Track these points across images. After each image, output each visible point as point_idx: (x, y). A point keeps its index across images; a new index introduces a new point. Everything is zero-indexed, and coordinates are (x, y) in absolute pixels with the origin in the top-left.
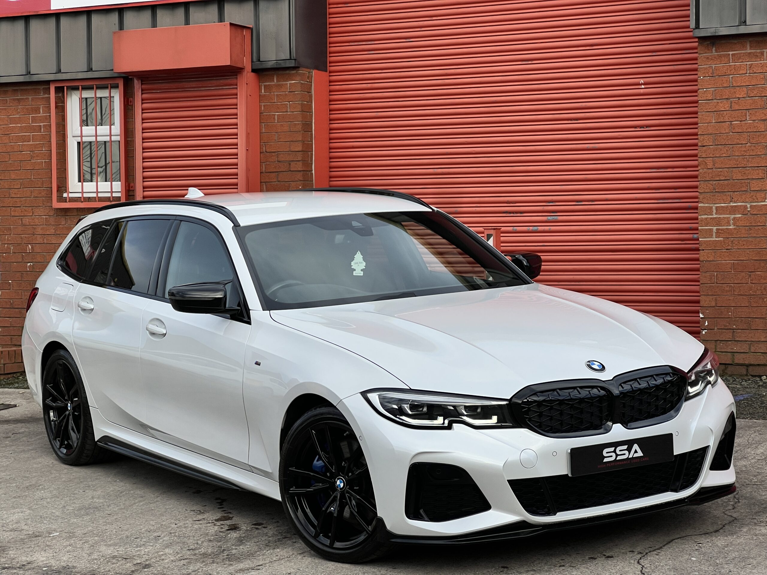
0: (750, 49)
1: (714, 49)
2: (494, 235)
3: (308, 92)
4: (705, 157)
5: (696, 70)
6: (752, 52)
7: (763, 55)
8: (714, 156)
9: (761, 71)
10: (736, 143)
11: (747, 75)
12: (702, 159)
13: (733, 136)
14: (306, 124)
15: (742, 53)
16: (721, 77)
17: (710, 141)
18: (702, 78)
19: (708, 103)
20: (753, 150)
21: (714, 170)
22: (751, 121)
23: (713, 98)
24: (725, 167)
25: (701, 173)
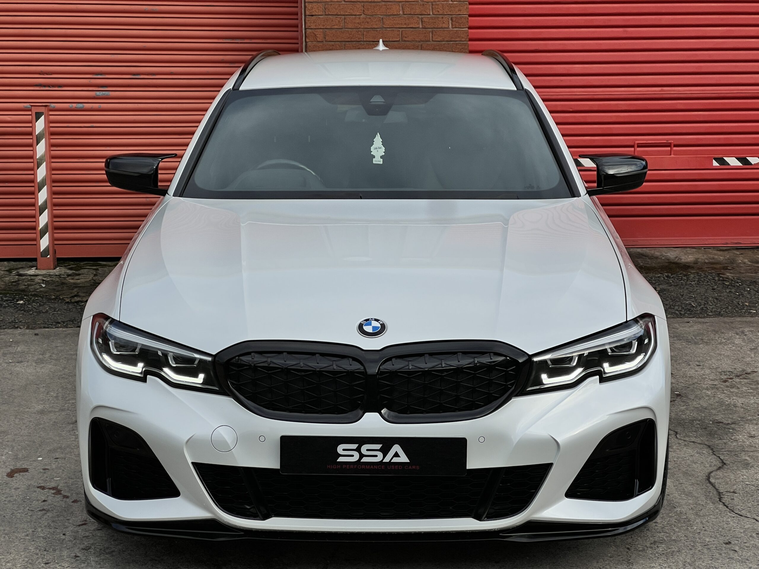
2: (45, 113)
4: (315, 28)
8: (324, 27)
10: (349, 14)
12: (310, 30)
13: (345, 6)
17: (319, 10)
20: (368, 23)
21: (324, 42)
24: (337, 40)
25: (310, 46)
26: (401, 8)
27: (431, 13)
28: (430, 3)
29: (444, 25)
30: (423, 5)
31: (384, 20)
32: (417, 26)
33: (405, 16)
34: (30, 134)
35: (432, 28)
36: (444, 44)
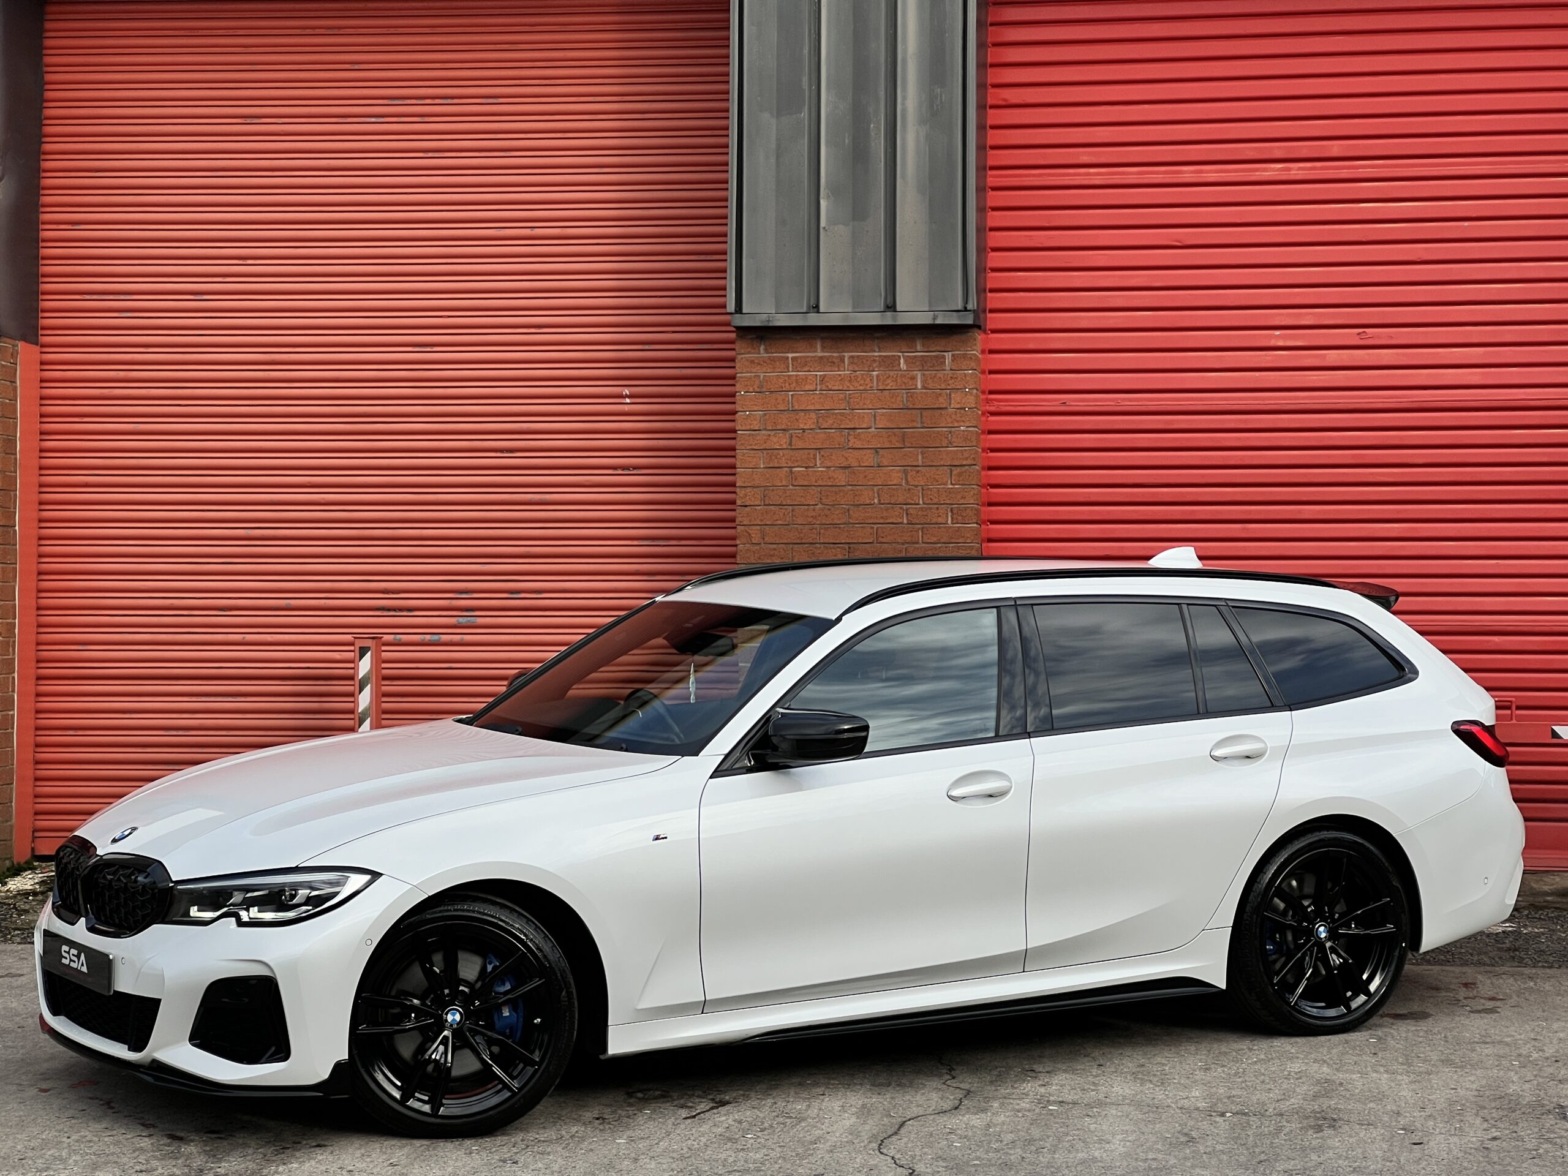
0: (822, 351)
1: (762, 348)
2: (373, 648)
3: (11, 382)
4: (748, 523)
5: (733, 378)
6: (825, 357)
7: (844, 362)
8: (763, 523)
9: (841, 388)
10: (799, 504)
11: (818, 392)
12: (743, 528)
13: (794, 492)
14: (9, 439)
15: (808, 357)
16: (774, 395)
17: (755, 498)
18: (742, 393)
19: (753, 435)
20: (826, 516)
21: (763, 545)
22: (823, 467)
23: (761, 428)
24: (781, 542)
25: (741, 551)
26: (876, 495)
27: (921, 502)
28: (920, 488)
29: (940, 520)
30: (909, 490)
31: (851, 512)
32: (900, 521)
33: (882, 506)
34: (352, 678)
35: (922, 524)
36: (940, 547)
